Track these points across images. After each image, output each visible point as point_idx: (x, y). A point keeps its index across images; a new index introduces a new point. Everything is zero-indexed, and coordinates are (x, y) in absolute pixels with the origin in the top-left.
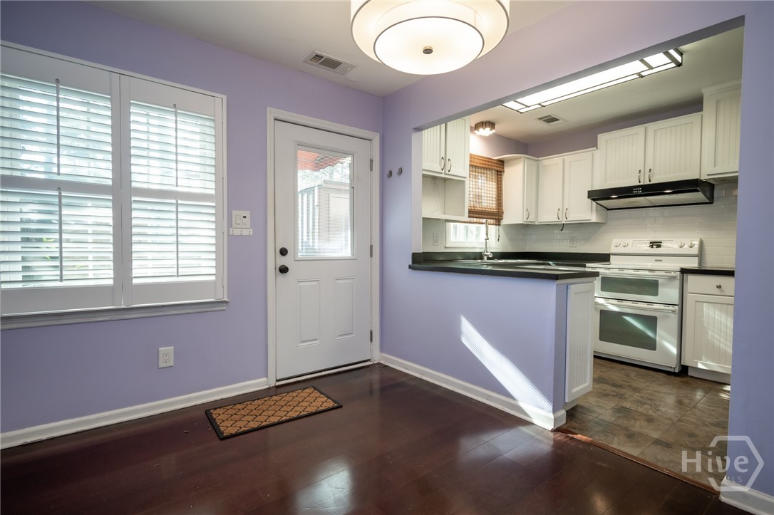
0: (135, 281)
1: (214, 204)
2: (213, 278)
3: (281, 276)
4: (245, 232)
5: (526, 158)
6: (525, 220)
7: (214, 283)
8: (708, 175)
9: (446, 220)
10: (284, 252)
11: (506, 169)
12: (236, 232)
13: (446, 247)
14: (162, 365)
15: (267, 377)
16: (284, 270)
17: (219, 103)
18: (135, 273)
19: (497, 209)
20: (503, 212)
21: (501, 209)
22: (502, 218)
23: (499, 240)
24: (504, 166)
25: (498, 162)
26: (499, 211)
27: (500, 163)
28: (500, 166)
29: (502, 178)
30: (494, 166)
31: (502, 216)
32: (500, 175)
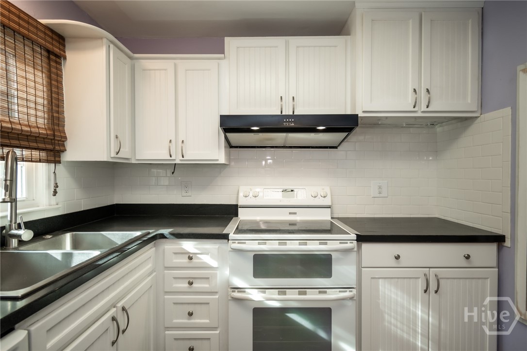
6: (113, 154)
8: (364, 112)
11: (68, 54)
19: (49, 129)
20: (66, 138)
21: (59, 131)
22: (62, 148)
23: (55, 193)
24: (64, 46)
25: (50, 34)
26: (54, 135)
27: (54, 37)
28: (54, 42)
29: (61, 70)
30: (37, 35)
31: (64, 145)
32: (56, 62)
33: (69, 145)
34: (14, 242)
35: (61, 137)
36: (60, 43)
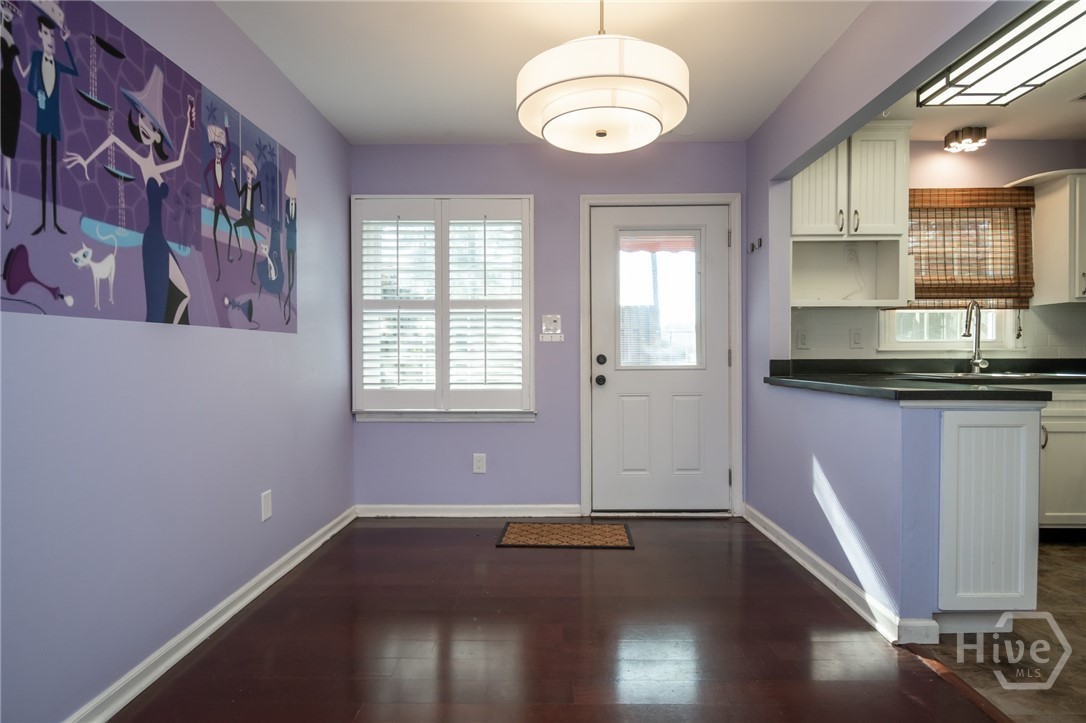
0: (452, 387)
1: (520, 310)
2: (520, 387)
3: (597, 389)
4: (556, 339)
5: (1079, 174)
6: (1078, 294)
7: (521, 391)
9: (878, 308)
10: (602, 360)
11: (1038, 202)
12: (545, 338)
13: (878, 352)
14: (476, 470)
15: (580, 504)
16: (601, 380)
17: (526, 203)
18: (452, 379)
19: (1015, 279)
20: (1033, 283)
21: (1027, 278)
22: (1029, 294)
23: (1019, 336)
24: (1033, 195)
25: (1017, 192)
26: (1019, 283)
27: (1021, 192)
28: (1022, 198)
29: (1030, 220)
30: (1003, 201)
31: (1031, 291)
32: (1024, 214)
33: (1036, 290)
34: (977, 369)
35: (1028, 283)
36: (1027, 195)
